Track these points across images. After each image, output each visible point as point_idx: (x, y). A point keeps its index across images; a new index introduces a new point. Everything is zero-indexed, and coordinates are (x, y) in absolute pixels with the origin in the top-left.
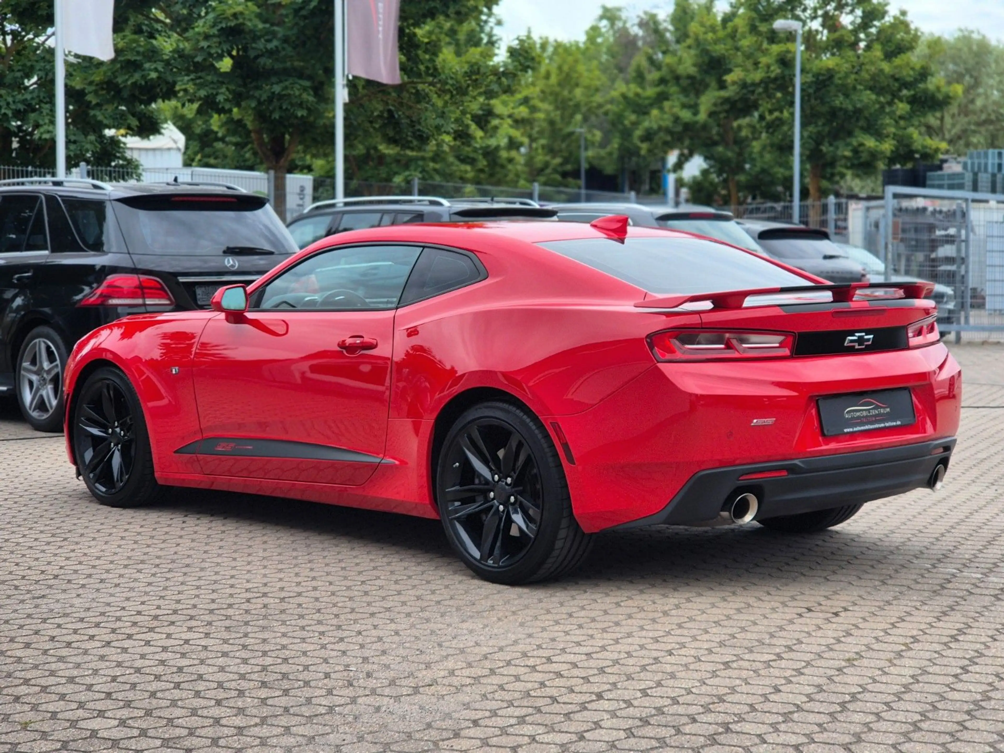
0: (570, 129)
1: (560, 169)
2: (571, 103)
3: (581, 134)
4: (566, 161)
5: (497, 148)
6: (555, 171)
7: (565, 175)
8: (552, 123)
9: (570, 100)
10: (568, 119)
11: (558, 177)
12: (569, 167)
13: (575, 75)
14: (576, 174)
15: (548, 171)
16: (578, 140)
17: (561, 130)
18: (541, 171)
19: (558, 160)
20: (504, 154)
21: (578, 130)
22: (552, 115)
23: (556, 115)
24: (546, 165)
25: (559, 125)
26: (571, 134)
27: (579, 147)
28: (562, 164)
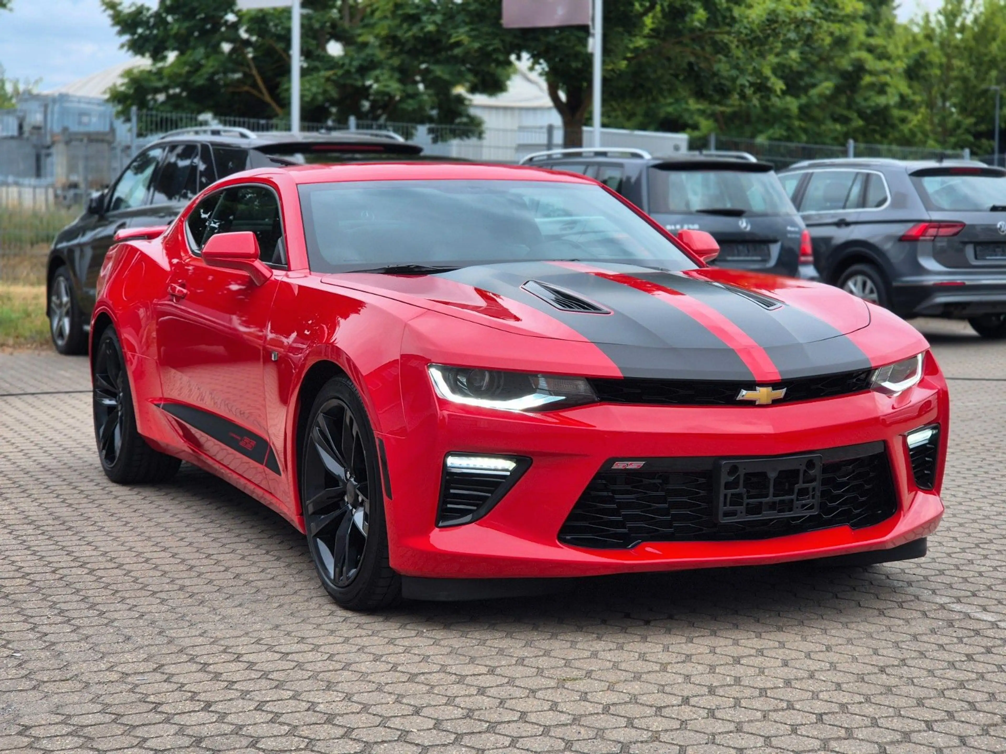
0: (983, 86)
1: (973, 129)
2: (986, 59)
3: (996, 91)
4: (980, 120)
5: (887, 108)
6: (968, 131)
7: (978, 136)
8: (965, 80)
9: (986, 55)
10: (981, 76)
11: (971, 138)
12: (983, 127)
13: (992, 29)
14: (990, 135)
15: (959, 131)
16: (993, 99)
17: (974, 87)
18: (952, 132)
19: (971, 120)
20: (896, 113)
21: (994, 87)
22: (965, 72)
23: (970, 72)
24: (958, 125)
25: (974, 82)
26: (985, 92)
27: (994, 106)
28: (976, 124)
